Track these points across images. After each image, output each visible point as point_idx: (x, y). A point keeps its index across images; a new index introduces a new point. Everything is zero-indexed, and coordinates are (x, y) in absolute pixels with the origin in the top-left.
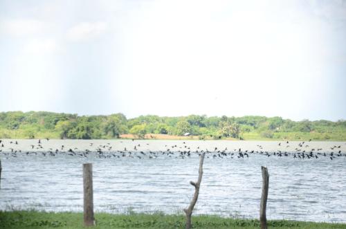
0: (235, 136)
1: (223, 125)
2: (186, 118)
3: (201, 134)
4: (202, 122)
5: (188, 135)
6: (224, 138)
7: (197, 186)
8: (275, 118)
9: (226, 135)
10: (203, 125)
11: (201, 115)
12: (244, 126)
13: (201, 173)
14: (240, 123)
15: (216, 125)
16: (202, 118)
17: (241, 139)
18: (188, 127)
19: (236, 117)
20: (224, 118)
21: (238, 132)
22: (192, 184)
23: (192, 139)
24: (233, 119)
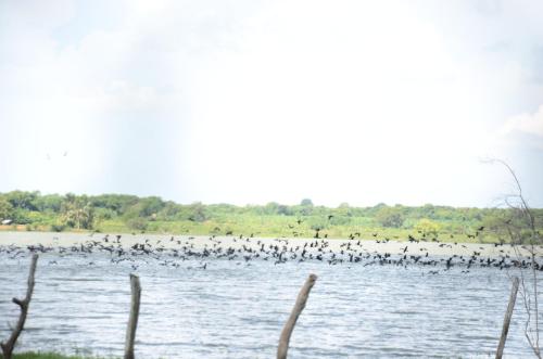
0: (86, 225)
1: (67, 209)
2: (6, 195)
3: (30, 223)
4: (33, 203)
5: (9, 224)
6: (69, 228)
7: (24, 305)
8: (150, 198)
9: (72, 225)
10: (34, 208)
11: (31, 191)
12: (100, 211)
13: (31, 284)
14: (97, 204)
15: (56, 209)
16: (33, 196)
17: (98, 231)
18: (9, 210)
19: (89, 195)
20: (70, 198)
21: (91, 220)
22: (16, 301)
23: (16, 230)
24: (85, 199)
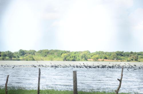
0: (136, 60)
1: (131, 56)
2: (115, 52)
3: (122, 59)
4: (122, 54)
5: (116, 60)
6: (132, 61)
7: (120, 81)
9: (132, 60)
10: (122, 56)
11: (121, 51)
13: (122, 75)
14: (139, 54)
15: (128, 56)
16: (122, 53)
17: (139, 62)
18: (116, 56)
19: (137, 52)
20: (132, 53)
21: (137, 59)
22: (118, 80)
23: (118, 61)
24: (136, 53)
